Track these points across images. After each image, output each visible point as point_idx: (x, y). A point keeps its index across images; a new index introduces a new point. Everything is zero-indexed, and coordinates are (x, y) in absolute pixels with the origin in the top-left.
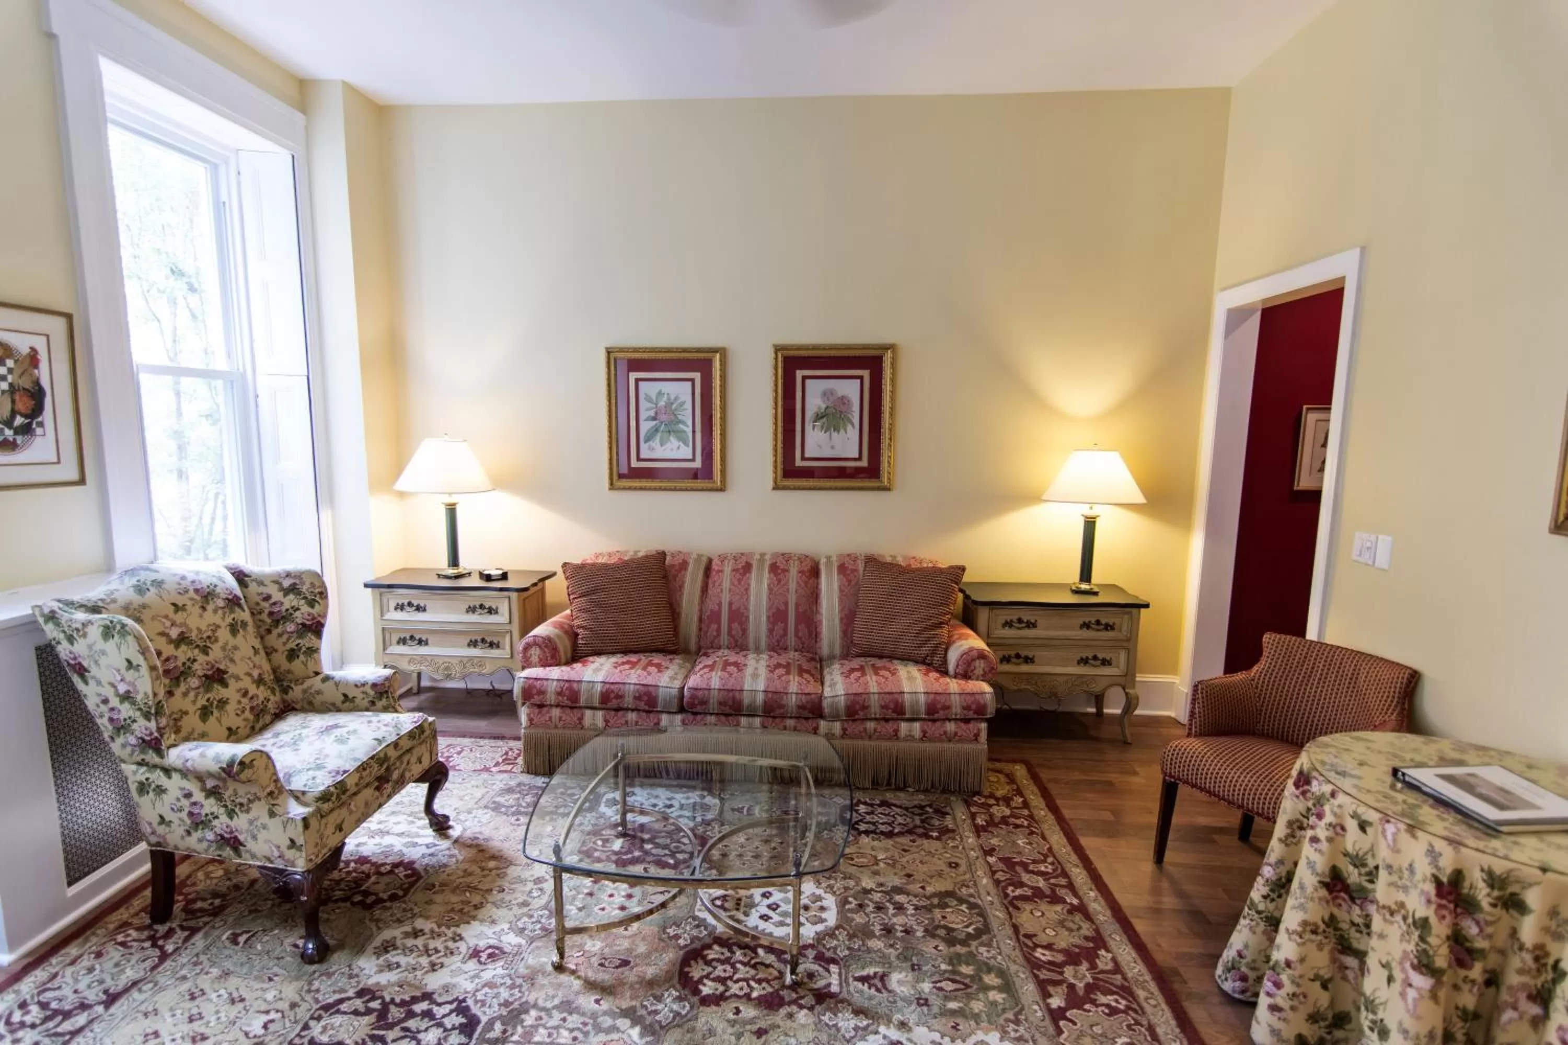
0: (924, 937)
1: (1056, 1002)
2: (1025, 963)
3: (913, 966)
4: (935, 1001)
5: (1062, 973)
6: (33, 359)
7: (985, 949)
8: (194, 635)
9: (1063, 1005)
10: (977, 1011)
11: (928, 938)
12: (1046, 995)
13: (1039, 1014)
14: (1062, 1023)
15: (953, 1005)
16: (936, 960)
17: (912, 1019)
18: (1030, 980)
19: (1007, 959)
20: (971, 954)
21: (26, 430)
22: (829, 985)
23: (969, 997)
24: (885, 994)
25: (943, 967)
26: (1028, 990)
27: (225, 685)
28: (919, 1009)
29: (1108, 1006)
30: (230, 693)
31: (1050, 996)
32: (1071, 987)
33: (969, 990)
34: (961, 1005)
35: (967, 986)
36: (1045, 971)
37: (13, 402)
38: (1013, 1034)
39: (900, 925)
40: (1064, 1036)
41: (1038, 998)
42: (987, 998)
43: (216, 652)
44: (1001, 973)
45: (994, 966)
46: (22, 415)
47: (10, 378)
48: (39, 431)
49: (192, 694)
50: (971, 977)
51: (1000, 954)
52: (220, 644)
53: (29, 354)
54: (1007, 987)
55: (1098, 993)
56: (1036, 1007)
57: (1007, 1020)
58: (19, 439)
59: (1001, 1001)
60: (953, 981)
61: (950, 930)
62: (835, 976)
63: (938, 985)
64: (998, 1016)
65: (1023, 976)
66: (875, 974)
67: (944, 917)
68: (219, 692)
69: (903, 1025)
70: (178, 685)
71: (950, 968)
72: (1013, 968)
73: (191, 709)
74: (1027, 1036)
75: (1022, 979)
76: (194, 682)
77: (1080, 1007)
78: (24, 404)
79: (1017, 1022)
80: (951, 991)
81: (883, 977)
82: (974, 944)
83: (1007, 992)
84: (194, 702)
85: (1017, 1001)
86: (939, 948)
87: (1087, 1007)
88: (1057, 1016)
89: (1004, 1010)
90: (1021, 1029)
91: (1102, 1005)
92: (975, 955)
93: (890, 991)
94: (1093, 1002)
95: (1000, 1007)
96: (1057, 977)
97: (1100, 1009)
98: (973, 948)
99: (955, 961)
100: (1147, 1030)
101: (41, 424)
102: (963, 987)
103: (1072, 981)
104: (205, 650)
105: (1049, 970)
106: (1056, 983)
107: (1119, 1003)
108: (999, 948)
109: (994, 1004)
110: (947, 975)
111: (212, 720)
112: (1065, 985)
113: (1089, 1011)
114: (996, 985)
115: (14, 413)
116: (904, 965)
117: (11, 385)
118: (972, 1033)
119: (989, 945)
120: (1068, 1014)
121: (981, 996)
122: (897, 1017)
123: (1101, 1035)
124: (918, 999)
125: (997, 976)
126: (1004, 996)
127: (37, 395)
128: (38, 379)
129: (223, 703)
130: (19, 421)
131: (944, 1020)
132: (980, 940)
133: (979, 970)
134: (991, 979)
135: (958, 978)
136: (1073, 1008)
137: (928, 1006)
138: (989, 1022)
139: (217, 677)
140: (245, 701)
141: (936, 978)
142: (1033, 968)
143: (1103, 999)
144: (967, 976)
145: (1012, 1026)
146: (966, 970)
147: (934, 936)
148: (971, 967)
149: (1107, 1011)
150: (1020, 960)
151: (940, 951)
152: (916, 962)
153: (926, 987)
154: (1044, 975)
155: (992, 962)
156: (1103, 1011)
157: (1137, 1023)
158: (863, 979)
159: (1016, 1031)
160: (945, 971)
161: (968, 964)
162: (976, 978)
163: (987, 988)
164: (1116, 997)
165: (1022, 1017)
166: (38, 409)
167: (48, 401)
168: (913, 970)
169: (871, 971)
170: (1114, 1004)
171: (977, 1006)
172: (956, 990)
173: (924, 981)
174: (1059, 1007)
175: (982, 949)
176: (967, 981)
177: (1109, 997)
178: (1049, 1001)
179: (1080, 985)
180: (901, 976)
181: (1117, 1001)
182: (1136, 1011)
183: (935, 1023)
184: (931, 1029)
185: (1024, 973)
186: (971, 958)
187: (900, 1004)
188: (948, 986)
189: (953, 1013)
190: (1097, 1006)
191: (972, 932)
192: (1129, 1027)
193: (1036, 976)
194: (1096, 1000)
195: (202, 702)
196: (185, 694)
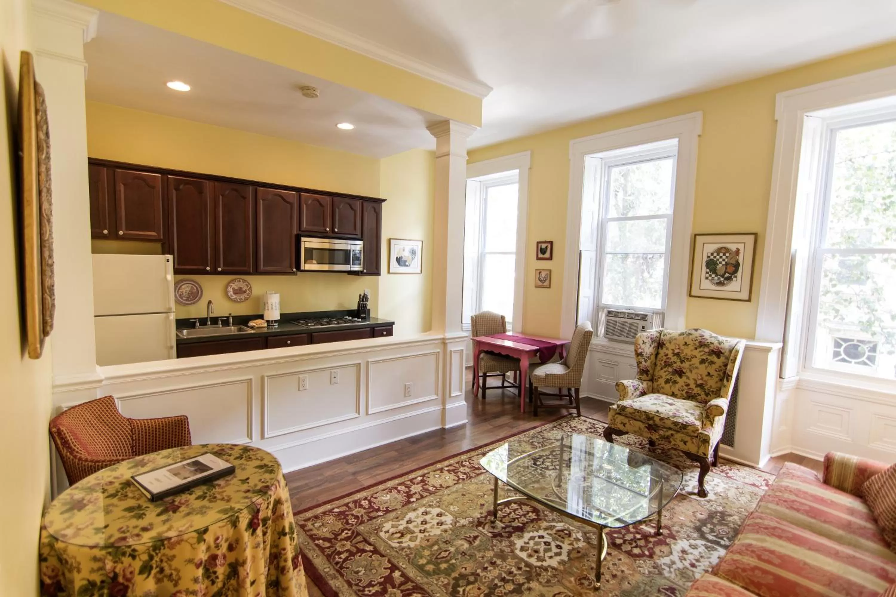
0: (476, 571)
1: (397, 574)
2: (422, 586)
3: (465, 554)
4: (444, 546)
5: (402, 591)
6: (737, 252)
7: (445, 583)
8: (682, 355)
9: (393, 574)
10: (425, 551)
11: (473, 571)
12: (403, 575)
13: (401, 564)
14: (390, 565)
15: (436, 548)
16: (460, 562)
17: (444, 535)
18: (414, 578)
19: (432, 583)
20: (449, 575)
21: (729, 279)
22: (484, 528)
23: (432, 554)
24: (462, 537)
25: (454, 561)
26: (412, 573)
27: (681, 376)
28: (446, 539)
29: (373, 586)
30: (681, 381)
31: (401, 576)
32: (394, 587)
33: (435, 557)
34: (433, 549)
35: (437, 558)
36: (410, 587)
37: (726, 268)
38: (406, 550)
39: (491, 570)
40: (387, 561)
41: (405, 571)
42: (425, 558)
43: (686, 365)
44: (428, 574)
45: (434, 575)
46: (728, 273)
47: (726, 260)
48: (735, 279)
49: (667, 373)
50: (439, 564)
51: (437, 584)
52: (691, 363)
53: (736, 251)
54: (421, 568)
55: (380, 590)
56: (404, 566)
57: (411, 554)
58: (726, 282)
59: (419, 560)
60: (443, 557)
61: (469, 583)
62: (486, 532)
63: (448, 552)
64: (416, 554)
65: (418, 578)
66: (474, 542)
67: (479, 589)
68: (677, 378)
69: (446, 531)
70: (665, 368)
71: (451, 562)
72: (425, 580)
73: (664, 377)
74: (400, 552)
75: (417, 576)
76: (670, 369)
77: (386, 578)
78: (731, 269)
79: (407, 555)
80: (441, 552)
81: (470, 543)
82: (452, 582)
83: (419, 565)
84: (666, 376)
85: (413, 564)
86: (464, 569)
87: (382, 580)
88: (394, 568)
89: (415, 557)
90: (404, 553)
91: (376, 585)
92: (446, 575)
93: (462, 539)
94: (380, 584)
95: (418, 557)
96: (403, 588)
97: (376, 582)
98: (450, 578)
99: (451, 567)
100: (352, 584)
101: (736, 277)
102: (439, 557)
103: (395, 590)
104: (682, 362)
105: (408, 590)
106: (402, 584)
107: (368, 591)
108: (439, 587)
109: (421, 557)
110: (449, 558)
111: (668, 385)
112: (397, 586)
113: (381, 578)
114: (427, 566)
115: (725, 273)
116: (469, 552)
117: (726, 262)
118: (420, 542)
119: (445, 586)
120: (389, 571)
121: (429, 558)
122: (450, 532)
123: (372, 570)
124: (450, 542)
125: (429, 571)
126: (420, 563)
127: (737, 266)
128: (738, 260)
129: (675, 382)
130: (727, 275)
131: (434, 540)
132: (451, 585)
133: (439, 569)
134: (430, 568)
135: (444, 559)
136: (388, 575)
137: (444, 542)
138: (417, 549)
139: (680, 373)
140: (685, 387)
141: (452, 555)
142: (417, 585)
143: (377, 588)
144: (441, 563)
145: (408, 553)
146: (443, 566)
147: (472, 574)
148: (443, 568)
149: (373, 583)
150: (425, 587)
151: (463, 568)
152: (466, 556)
153: (452, 549)
154: (409, 585)
155: (436, 577)
156: (375, 581)
157: (357, 585)
158: (475, 538)
159: (405, 552)
160: (451, 559)
161: (445, 569)
162: (437, 564)
163: (428, 563)
164: (371, 593)
165: (407, 558)
166: (736, 271)
167: (740, 268)
168: (463, 552)
169: (477, 542)
170: (371, 589)
171: (427, 553)
172: (440, 554)
173: (455, 550)
174: (394, 572)
175: (446, 581)
176: (439, 561)
177: (374, 591)
178: (400, 573)
179: (390, 590)
180: (465, 548)
181: (370, 591)
182: (359, 591)
183: (435, 538)
184: (435, 535)
185: (419, 580)
186: (447, 572)
187: (454, 537)
188: (443, 554)
189: (433, 545)
190: (378, 583)
191: (459, 589)
192: (361, 581)
193: (412, 582)
194: (380, 586)
195: (668, 377)
196: (665, 372)
